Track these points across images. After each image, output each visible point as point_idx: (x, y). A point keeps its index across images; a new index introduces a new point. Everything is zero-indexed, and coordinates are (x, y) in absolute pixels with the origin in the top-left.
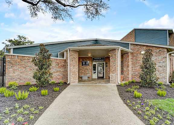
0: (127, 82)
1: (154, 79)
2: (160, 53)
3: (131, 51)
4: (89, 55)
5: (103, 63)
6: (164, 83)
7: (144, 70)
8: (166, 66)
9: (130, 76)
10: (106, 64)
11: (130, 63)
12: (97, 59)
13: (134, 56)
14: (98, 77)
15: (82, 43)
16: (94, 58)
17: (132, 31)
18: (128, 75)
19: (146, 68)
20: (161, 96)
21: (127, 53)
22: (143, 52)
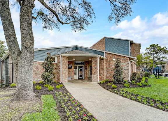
0: (104, 81)
1: (122, 78)
2: (125, 61)
3: (106, 58)
4: (74, 60)
5: (83, 67)
6: (128, 81)
7: (116, 72)
8: (128, 70)
9: (105, 77)
10: (85, 67)
11: (105, 67)
12: (79, 63)
13: (107, 62)
14: (78, 78)
15: (65, 49)
16: (75, 62)
17: (103, 39)
18: (104, 76)
19: (117, 71)
20: (127, 87)
21: (103, 59)
22: (114, 59)
